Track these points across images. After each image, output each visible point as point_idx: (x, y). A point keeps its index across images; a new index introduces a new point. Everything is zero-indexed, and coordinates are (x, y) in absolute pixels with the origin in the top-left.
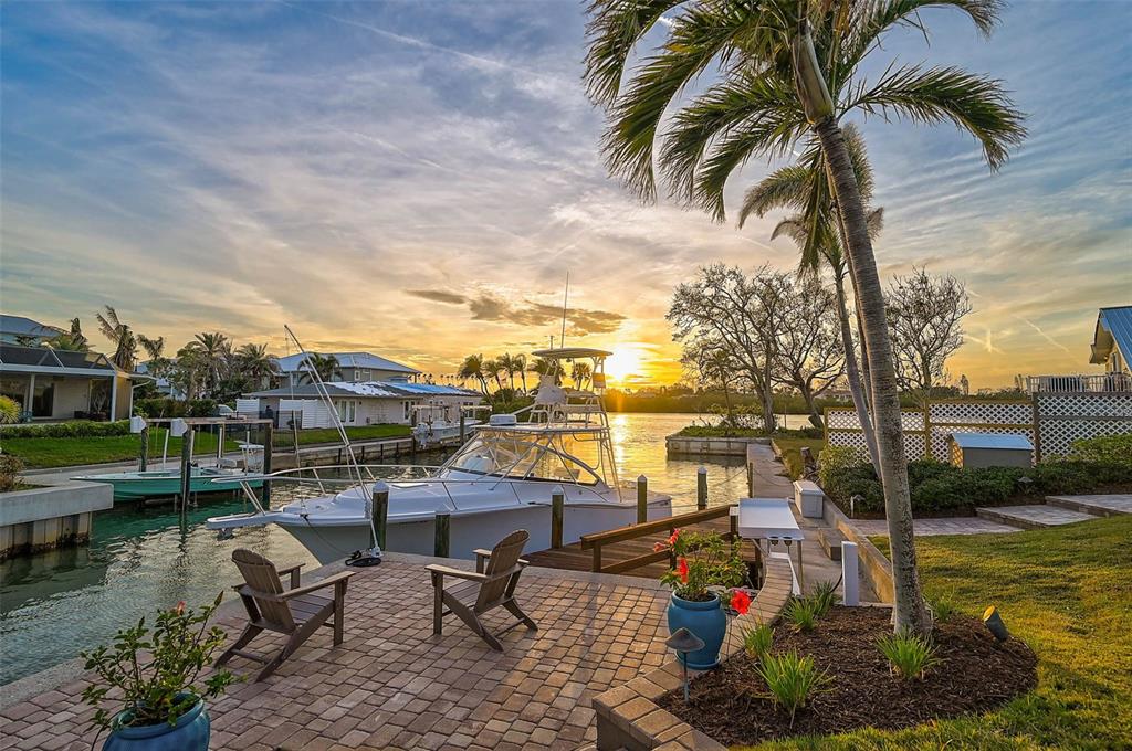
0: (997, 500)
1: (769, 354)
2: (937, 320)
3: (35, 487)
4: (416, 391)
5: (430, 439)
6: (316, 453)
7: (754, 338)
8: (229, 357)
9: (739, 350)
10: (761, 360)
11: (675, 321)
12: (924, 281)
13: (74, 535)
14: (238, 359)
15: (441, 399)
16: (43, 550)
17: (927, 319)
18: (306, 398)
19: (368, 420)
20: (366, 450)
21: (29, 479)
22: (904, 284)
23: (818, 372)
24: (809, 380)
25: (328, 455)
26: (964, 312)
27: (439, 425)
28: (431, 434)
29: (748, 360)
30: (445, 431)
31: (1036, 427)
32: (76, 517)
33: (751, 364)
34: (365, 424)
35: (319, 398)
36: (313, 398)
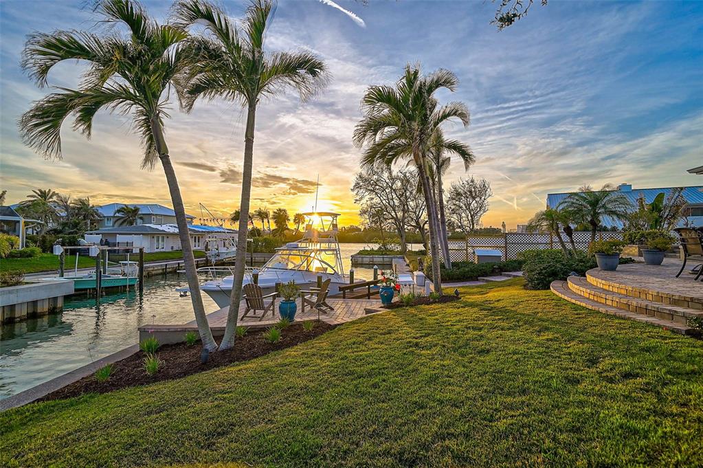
0: (485, 274)
1: (404, 211)
2: (478, 199)
3: (27, 283)
4: (200, 230)
5: (217, 258)
6: (153, 267)
7: (397, 202)
8: (67, 208)
9: (390, 209)
10: (400, 214)
11: (356, 192)
12: (472, 181)
13: (55, 308)
14: (74, 208)
15: (215, 235)
16: (42, 315)
17: (474, 198)
18: (135, 234)
19: (172, 248)
22: (464, 182)
24: (424, 225)
25: (159, 268)
26: (489, 196)
27: (223, 250)
28: (218, 256)
29: (393, 214)
30: (227, 254)
31: (506, 247)
32: (55, 299)
33: (395, 216)
34: (171, 250)
35: (143, 234)
36: (140, 234)
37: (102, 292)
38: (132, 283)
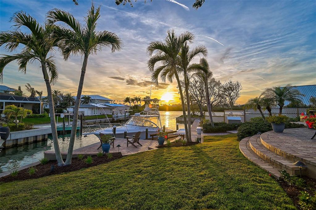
0: (231, 130)
1: (202, 97)
2: (235, 91)
3: (35, 129)
4: (113, 106)
5: (117, 118)
6: (90, 122)
7: (198, 93)
8: (62, 97)
9: (195, 96)
10: (200, 99)
12: (231, 82)
13: (44, 139)
14: (65, 97)
15: (119, 108)
17: (233, 91)
18: (85, 108)
19: (100, 114)
20: (102, 121)
21: (35, 127)
22: (227, 83)
23: (214, 101)
24: (212, 103)
25: (93, 122)
26: (241, 89)
27: (119, 115)
29: (196, 98)
30: (121, 116)
31: (245, 115)
32: (45, 135)
34: (100, 115)
35: (89, 108)
36: (87, 108)
37: (65, 132)
38: (78, 129)
